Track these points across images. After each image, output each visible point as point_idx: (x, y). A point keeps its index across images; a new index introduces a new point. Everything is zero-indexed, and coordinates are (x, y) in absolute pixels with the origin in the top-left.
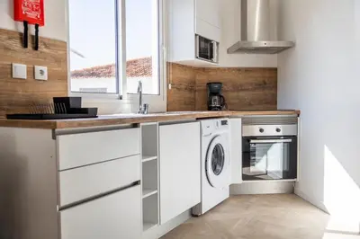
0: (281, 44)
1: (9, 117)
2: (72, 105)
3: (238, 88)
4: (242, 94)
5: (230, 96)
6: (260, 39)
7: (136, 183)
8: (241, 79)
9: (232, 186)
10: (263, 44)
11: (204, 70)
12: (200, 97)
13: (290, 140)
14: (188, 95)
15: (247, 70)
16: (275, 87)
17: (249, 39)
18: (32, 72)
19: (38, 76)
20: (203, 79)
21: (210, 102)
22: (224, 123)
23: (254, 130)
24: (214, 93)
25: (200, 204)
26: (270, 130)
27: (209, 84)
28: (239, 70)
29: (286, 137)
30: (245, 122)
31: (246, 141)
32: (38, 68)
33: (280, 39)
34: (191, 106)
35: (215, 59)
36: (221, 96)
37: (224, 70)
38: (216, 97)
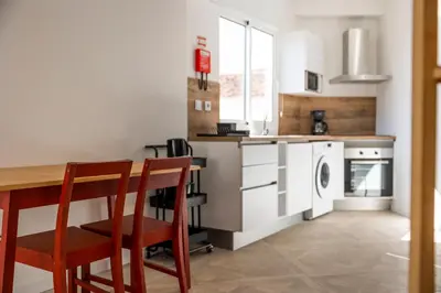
0: (378, 78)
1: (198, 135)
2: (232, 128)
3: (339, 115)
4: (342, 121)
5: (332, 123)
6: (360, 73)
7: (274, 183)
8: (342, 107)
9: (335, 202)
10: (363, 77)
11: (308, 98)
12: (304, 123)
13: (387, 162)
14: (295, 121)
15: (348, 99)
16: (374, 115)
17: (350, 73)
18: (203, 106)
19: (207, 109)
20: (307, 108)
21: (313, 128)
22: (329, 145)
23: (355, 153)
24: (317, 120)
25: (311, 210)
26: (369, 153)
27: (313, 113)
28: (341, 99)
29: (383, 159)
30: (347, 146)
31: (348, 163)
32: (207, 103)
33: (379, 73)
34: (297, 131)
35: (319, 90)
36: (324, 123)
37: (326, 98)
38: (320, 124)
